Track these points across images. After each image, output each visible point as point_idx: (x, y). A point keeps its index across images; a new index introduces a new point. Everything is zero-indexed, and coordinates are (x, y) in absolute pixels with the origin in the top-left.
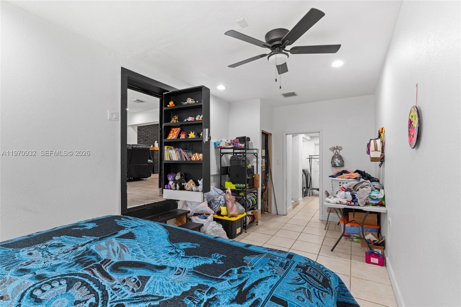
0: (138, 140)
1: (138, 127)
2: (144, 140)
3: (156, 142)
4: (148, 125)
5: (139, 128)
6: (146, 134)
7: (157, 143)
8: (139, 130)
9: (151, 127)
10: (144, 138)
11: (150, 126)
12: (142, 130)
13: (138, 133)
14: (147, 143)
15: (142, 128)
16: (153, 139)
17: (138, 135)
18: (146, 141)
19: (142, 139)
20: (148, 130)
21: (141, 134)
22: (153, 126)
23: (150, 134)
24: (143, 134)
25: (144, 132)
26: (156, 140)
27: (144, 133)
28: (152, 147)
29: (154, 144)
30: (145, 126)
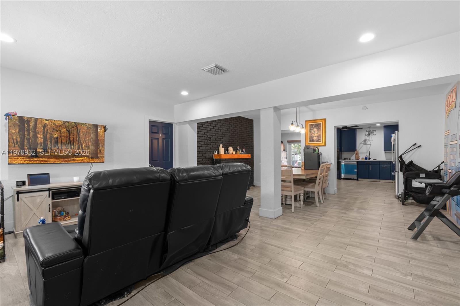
0: (197, 144)
1: (197, 124)
2: (206, 143)
3: (221, 145)
4: (211, 121)
5: (199, 125)
6: (208, 134)
7: (222, 147)
8: (199, 129)
9: (214, 123)
10: (206, 141)
11: (213, 121)
12: (202, 128)
13: (197, 134)
14: (210, 148)
15: (202, 125)
16: (217, 141)
17: (197, 136)
18: (208, 146)
19: (202, 143)
20: (211, 128)
21: (202, 134)
22: (217, 121)
23: (213, 134)
24: (204, 134)
25: (206, 131)
26: (221, 143)
27: (206, 133)
28: (216, 154)
29: (218, 150)
30: (207, 122)
